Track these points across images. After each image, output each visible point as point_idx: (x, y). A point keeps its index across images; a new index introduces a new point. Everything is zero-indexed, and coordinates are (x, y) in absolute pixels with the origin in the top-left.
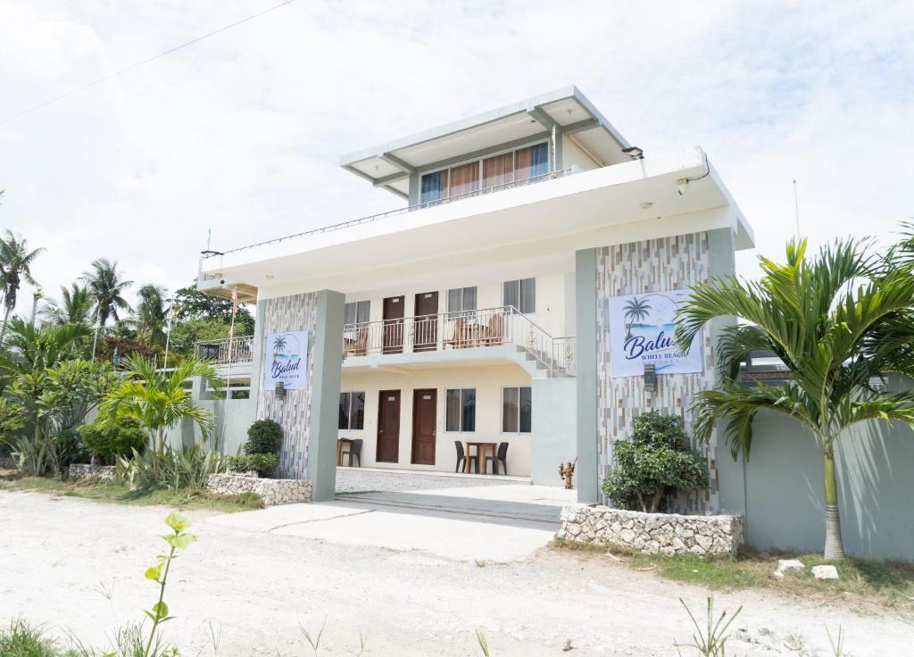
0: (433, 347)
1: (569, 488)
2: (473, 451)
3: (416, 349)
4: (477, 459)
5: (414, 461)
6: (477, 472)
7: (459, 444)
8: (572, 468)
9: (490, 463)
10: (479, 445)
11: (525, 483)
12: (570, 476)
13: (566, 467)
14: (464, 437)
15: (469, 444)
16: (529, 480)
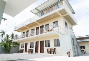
0: (43, 33)
1: (70, 57)
2: (50, 50)
3: (41, 33)
4: (50, 51)
5: (41, 52)
6: (51, 54)
7: (47, 49)
8: (69, 52)
9: (52, 52)
10: (51, 49)
11: (60, 56)
12: (69, 54)
13: (68, 52)
14: (48, 48)
15: (49, 49)
16: (60, 55)
